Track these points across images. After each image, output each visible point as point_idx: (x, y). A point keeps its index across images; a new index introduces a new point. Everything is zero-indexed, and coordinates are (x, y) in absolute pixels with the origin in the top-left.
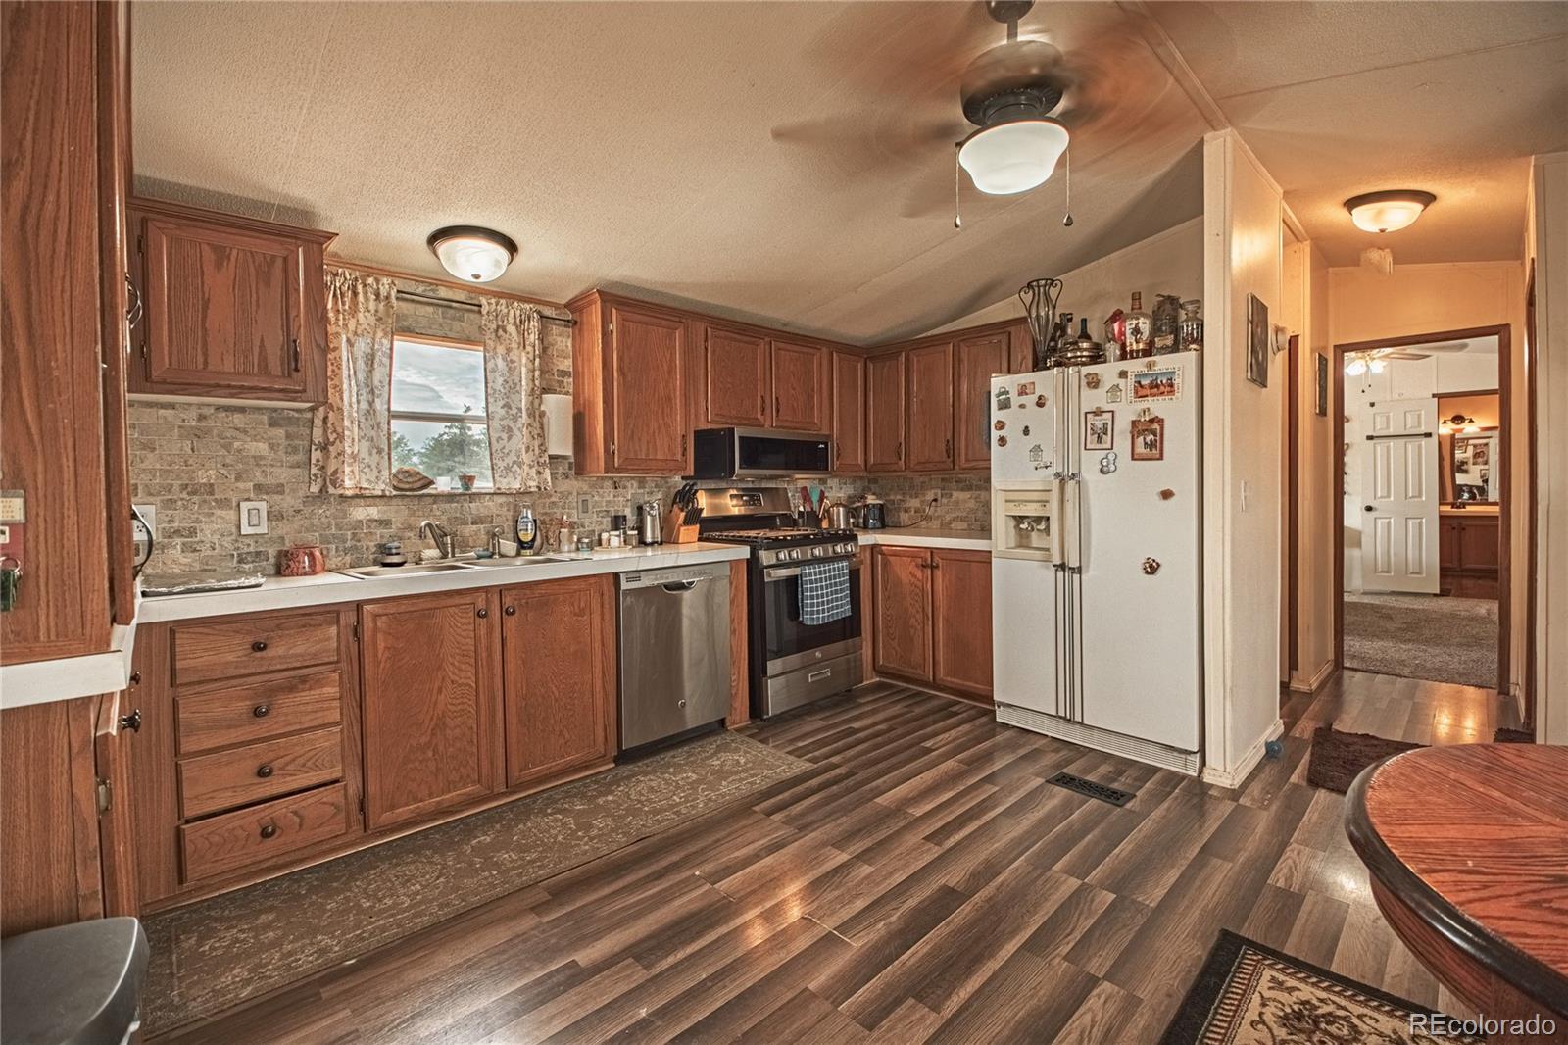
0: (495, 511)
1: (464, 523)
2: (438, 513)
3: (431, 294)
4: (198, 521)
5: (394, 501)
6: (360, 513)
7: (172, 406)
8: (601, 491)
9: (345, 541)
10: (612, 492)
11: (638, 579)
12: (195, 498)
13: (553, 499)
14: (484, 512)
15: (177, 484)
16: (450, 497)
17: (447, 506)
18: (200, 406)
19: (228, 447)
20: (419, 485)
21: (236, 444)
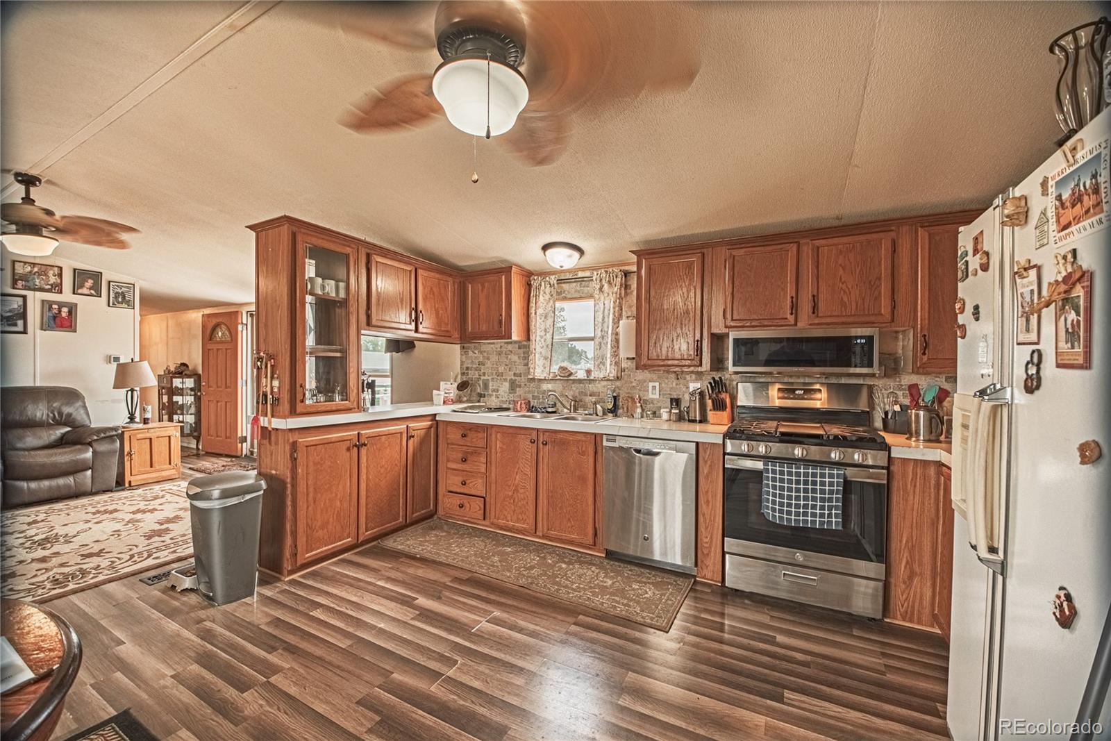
0: (601, 390)
1: (586, 395)
2: (575, 389)
3: (576, 277)
4: (499, 387)
5: (558, 382)
6: (546, 386)
7: (494, 343)
8: (666, 381)
9: (539, 399)
10: (675, 382)
11: (614, 441)
12: (499, 378)
13: (633, 384)
14: (595, 390)
15: (494, 372)
16: (580, 381)
17: (578, 385)
18: (500, 342)
19: (507, 358)
20: (567, 374)
21: (509, 357)
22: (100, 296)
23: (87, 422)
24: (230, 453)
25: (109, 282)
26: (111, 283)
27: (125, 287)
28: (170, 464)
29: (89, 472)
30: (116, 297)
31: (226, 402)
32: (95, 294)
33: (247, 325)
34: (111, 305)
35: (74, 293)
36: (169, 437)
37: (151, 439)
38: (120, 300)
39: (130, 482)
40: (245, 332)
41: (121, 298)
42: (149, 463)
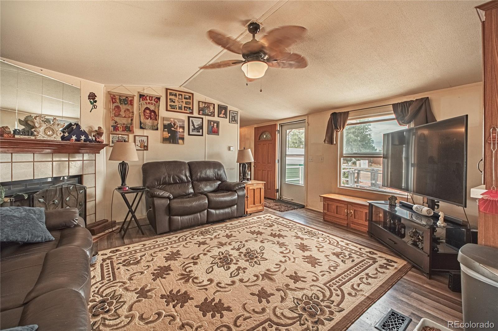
22: (227, 118)
23: (226, 179)
24: (270, 197)
25: (230, 111)
26: (231, 111)
27: (235, 113)
28: (260, 203)
29: (236, 206)
30: (232, 118)
31: (268, 171)
32: (225, 117)
33: (279, 131)
34: (230, 122)
35: (218, 117)
36: (260, 189)
37: (254, 189)
38: (233, 119)
39: (247, 212)
40: (278, 134)
41: (233, 120)
42: (253, 202)
